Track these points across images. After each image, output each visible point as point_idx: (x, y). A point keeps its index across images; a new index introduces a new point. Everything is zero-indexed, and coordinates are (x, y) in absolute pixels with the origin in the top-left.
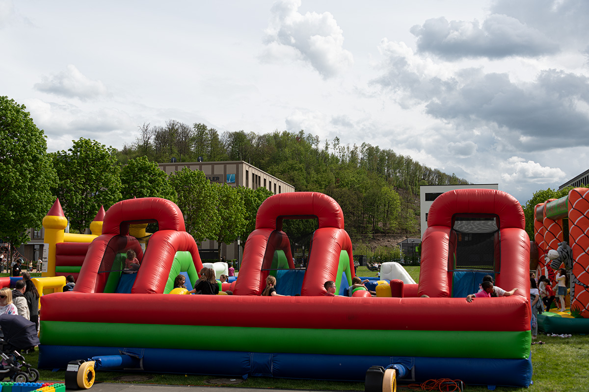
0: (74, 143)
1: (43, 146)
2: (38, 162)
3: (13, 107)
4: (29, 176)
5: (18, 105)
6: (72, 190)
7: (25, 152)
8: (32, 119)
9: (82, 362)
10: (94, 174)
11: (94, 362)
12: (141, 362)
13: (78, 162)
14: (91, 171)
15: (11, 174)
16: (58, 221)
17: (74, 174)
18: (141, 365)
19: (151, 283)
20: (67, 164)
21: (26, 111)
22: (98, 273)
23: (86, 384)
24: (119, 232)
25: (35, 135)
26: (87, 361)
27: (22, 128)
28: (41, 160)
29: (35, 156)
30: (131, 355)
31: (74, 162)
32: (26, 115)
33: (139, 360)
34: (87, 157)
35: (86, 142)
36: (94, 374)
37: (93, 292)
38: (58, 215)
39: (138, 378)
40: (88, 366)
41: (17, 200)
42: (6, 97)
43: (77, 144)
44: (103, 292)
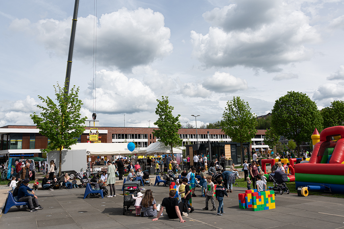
0: (332, 103)
1: (315, 108)
2: (313, 114)
3: (301, 95)
4: (310, 120)
5: (303, 94)
6: (333, 122)
7: (307, 111)
8: (309, 98)
9: (302, 187)
10: (342, 114)
11: (307, 187)
12: (330, 189)
13: (334, 111)
14: (340, 113)
15: (303, 120)
16: (317, 136)
17: (333, 116)
18: (330, 190)
19: (337, 160)
20: (330, 112)
21: (306, 96)
22: (317, 156)
23: (304, 194)
24: (326, 140)
25: (311, 104)
26: (305, 187)
27: (305, 103)
28: (315, 113)
29: (312, 112)
30: (325, 186)
31: (332, 111)
32: (307, 97)
33: (329, 188)
34: (338, 108)
35: (337, 102)
36: (308, 192)
37: (315, 163)
38: (316, 134)
39: (328, 195)
40: (305, 189)
41: (307, 129)
42: (298, 92)
43: (333, 103)
44: (320, 163)
